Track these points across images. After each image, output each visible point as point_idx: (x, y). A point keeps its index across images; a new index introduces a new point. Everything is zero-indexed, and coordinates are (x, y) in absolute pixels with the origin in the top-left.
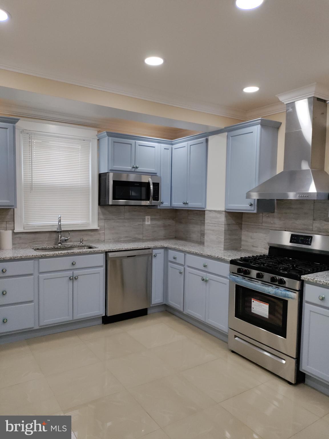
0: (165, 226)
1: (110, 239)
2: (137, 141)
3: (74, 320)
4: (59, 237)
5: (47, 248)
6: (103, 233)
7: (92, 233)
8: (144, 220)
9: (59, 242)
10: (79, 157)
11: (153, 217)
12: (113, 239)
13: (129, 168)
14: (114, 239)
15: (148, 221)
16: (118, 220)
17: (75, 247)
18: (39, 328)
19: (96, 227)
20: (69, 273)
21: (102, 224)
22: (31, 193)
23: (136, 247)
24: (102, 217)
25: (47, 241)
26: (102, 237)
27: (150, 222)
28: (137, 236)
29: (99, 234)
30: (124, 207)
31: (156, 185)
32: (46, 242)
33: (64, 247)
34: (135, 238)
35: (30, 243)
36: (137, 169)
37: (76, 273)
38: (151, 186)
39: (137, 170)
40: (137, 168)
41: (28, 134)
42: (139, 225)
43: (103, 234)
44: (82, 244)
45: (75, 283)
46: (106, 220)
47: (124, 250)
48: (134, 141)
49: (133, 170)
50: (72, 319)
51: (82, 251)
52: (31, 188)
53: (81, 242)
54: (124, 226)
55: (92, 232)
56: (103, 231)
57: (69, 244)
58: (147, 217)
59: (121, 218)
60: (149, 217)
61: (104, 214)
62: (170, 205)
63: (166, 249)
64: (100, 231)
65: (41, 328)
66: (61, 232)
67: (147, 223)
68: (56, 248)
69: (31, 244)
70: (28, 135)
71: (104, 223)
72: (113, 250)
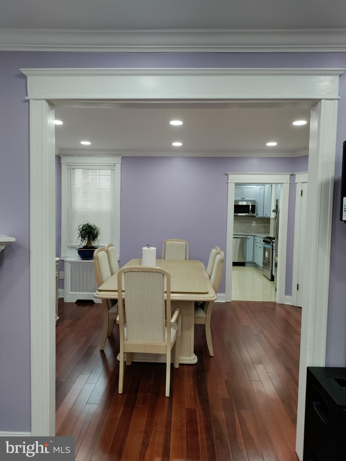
0: (264, 227)
2: (244, 186)
8: (252, 223)
11: (257, 222)
13: (240, 199)
15: (254, 224)
16: (237, 223)
27: (255, 224)
28: (247, 231)
30: (240, 216)
31: (254, 207)
38: (250, 207)
39: (244, 199)
42: (249, 225)
49: (242, 199)
54: (241, 226)
58: (253, 222)
59: (239, 222)
60: (255, 222)
62: (263, 216)
63: (254, 236)
67: (253, 225)
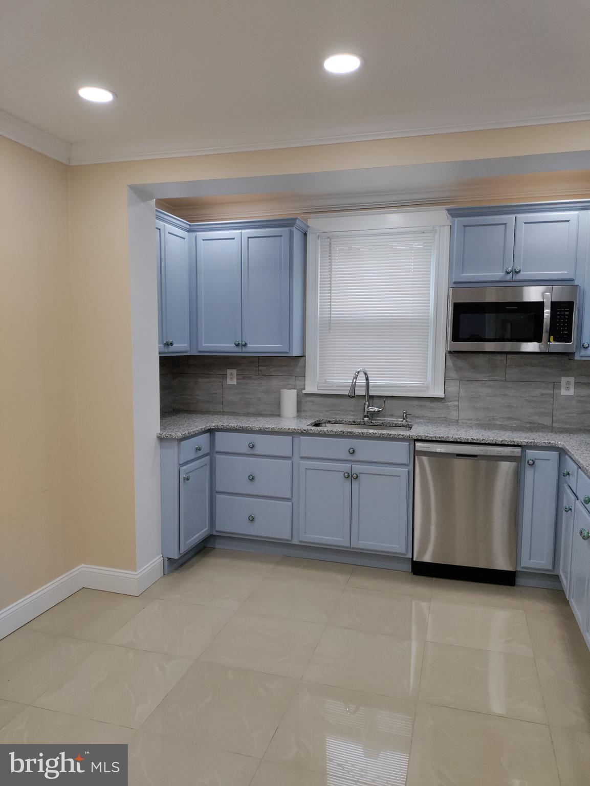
1: (470, 420)
2: (519, 216)
3: (353, 548)
4: (366, 406)
5: (343, 422)
6: (456, 406)
7: (433, 405)
9: (366, 414)
10: (411, 265)
11: (584, 379)
12: (477, 419)
13: (498, 274)
14: (479, 420)
15: (568, 388)
16: (491, 383)
17: (390, 426)
18: (299, 544)
19: (440, 394)
20: (346, 467)
21: (453, 388)
22: (329, 332)
23: (481, 439)
24: (453, 374)
25: (352, 411)
26: (454, 415)
27: (572, 389)
29: (448, 408)
30: (505, 355)
31: (565, 308)
32: (351, 413)
33: (371, 424)
34: (531, 423)
35: (327, 411)
36: (518, 275)
37: (357, 468)
38: (547, 312)
39: (518, 277)
40: (517, 273)
41: (328, 238)
42: (543, 395)
43: (456, 408)
44: (406, 421)
45: (355, 485)
46: (463, 382)
47: (451, 440)
48: (513, 216)
49: (509, 277)
50: (348, 545)
51: (366, 432)
52: (329, 325)
53: (404, 419)
54: (505, 395)
55: (432, 402)
56: (457, 403)
57: (379, 420)
59: (496, 378)
60: (571, 380)
61: (458, 369)
64: (449, 402)
65: (301, 544)
66: (353, 397)
67: (564, 392)
68: (357, 423)
69: (328, 413)
70: (329, 240)
71: (458, 388)
72: (427, 438)
